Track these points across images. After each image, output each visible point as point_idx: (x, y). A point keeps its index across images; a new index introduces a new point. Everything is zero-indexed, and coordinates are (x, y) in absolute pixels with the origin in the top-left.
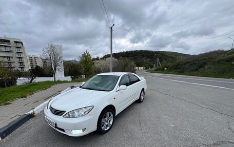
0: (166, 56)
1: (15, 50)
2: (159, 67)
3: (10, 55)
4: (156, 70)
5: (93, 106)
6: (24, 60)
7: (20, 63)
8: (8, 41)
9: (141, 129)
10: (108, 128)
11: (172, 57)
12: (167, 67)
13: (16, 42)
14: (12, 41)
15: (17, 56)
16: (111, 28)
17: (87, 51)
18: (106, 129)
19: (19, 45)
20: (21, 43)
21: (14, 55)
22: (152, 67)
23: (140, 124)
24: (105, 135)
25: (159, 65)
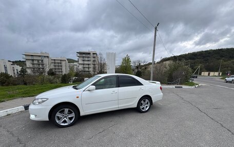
1: (92, 59)
3: (90, 63)
5: (47, 99)
7: (94, 68)
10: (66, 124)
14: (91, 53)
17: (127, 55)
18: (62, 124)
20: (96, 54)
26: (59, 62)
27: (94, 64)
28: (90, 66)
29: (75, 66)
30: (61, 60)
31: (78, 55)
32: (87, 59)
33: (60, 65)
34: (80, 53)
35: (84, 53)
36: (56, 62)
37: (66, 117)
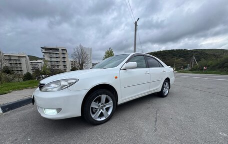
0: (207, 54)
1: (62, 56)
2: (195, 66)
3: (58, 60)
4: (191, 70)
5: (78, 80)
6: (67, 63)
7: (64, 65)
8: (57, 50)
9: (156, 130)
10: (103, 119)
11: (215, 55)
12: (208, 66)
13: (63, 50)
14: (60, 49)
15: (63, 60)
16: (136, 23)
17: (110, 48)
18: (99, 120)
19: (65, 52)
20: (66, 50)
21: (61, 59)
22: (185, 67)
23: (156, 121)
24: (96, 127)
25: (195, 64)
26: (17, 58)
27: (64, 62)
28: (59, 64)
29: (40, 64)
30: (19, 57)
31: (44, 50)
32: (55, 55)
33: (18, 62)
34: (46, 49)
35: (51, 49)
36: (12, 58)
37: (102, 108)
